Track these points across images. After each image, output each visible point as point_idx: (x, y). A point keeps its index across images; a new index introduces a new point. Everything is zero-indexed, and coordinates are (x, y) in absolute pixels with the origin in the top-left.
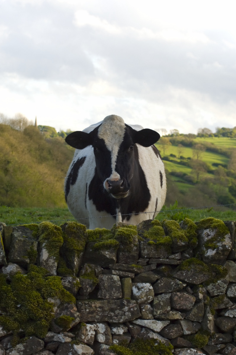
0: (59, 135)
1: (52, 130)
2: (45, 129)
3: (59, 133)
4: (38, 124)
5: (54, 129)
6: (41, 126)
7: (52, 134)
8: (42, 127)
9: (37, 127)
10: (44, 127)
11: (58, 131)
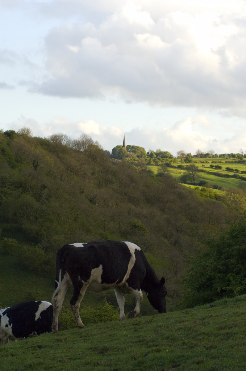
0: (147, 155)
1: (141, 150)
2: (134, 150)
3: (148, 153)
4: (126, 145)
5: (143, 149)
6: (129, 146)
7: (141, 154)
8: (131, 147)
9: (125, 147)
10: (133, 147)
11: (147, 151)
